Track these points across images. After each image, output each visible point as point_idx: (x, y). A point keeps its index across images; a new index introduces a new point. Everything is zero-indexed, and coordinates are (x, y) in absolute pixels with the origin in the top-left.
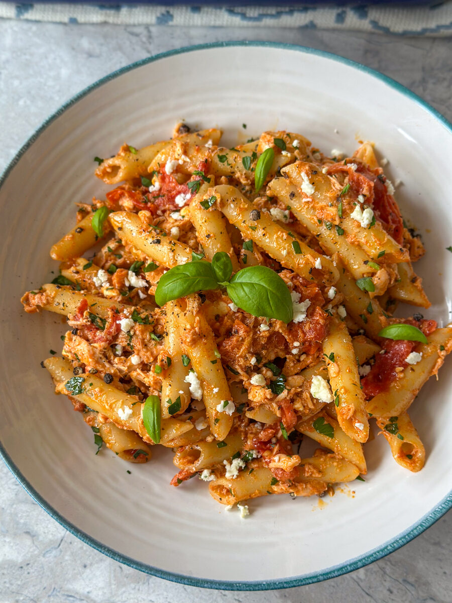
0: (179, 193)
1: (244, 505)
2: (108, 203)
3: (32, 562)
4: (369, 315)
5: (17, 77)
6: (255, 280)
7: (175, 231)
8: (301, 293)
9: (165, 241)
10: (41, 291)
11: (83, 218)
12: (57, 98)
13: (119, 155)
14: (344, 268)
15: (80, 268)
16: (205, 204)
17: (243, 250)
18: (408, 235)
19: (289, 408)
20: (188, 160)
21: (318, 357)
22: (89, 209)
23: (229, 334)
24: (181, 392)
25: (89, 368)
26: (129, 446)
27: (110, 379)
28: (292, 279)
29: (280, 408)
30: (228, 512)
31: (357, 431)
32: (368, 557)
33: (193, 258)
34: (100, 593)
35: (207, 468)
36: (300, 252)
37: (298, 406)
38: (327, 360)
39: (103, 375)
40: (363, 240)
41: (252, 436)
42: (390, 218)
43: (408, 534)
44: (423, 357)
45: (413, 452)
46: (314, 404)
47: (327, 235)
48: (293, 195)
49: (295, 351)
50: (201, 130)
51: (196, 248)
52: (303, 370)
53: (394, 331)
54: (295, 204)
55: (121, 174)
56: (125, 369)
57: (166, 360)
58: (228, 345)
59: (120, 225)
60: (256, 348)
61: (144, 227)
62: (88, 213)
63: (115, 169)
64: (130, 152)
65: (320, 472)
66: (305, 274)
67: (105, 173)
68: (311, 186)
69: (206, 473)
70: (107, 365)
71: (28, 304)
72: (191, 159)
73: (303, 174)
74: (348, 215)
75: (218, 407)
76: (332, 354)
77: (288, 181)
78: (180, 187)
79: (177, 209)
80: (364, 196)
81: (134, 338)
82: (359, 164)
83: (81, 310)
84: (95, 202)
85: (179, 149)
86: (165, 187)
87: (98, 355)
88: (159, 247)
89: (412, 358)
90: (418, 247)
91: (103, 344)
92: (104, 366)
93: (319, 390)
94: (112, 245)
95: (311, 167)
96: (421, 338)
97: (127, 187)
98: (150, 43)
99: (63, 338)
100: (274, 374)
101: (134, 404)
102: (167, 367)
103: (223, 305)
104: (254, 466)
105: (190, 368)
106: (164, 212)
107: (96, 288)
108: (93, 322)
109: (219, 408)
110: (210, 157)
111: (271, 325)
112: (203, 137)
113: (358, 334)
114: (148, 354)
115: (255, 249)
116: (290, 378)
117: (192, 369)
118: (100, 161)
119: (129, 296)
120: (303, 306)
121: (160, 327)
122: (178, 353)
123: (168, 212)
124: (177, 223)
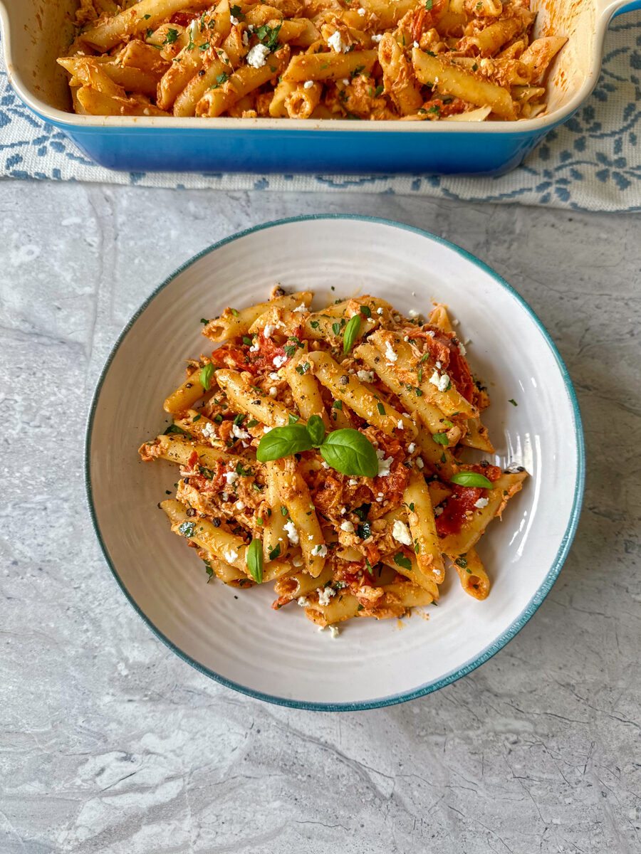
0: (276, 355)
1: (334, 627)
2: (214, 361)
3: (157, 663)
4: (442, 465)
5: (132, 238)
6: (345, 443)
7: (273, 391)
8: (384, 450)
9: (265, 401)
10: (157, 442)
11: (192, 373)
12: (168, 257)
13: (223, 317)
14: (422, 425)
15: (190, 420)
16: (299, 369)
17: (333, 409)
18: (475, 389)
19: (374, 550)
20: (284, 325)
21: (399, 502)
22: (198, 365)
23: (322, 487)
24: (280, 539)
25: (200, 512)
26: (236, 577)
27: (218, 522)
28: (376, 436)
29: (366, 549)
30: (321, 633)
31: (434, 574)
32: (442, 682)
33: (290, 420)
34: (215, 689)
35: (303, 595)
36: (385, 414)
37: (382, 547)
38: (407, 509)
39: (212, 518)
40: (439, 402)
41: (341, 567)
42: (462, 377)
43: (476, 662)
44: (489, 502)
45: (480, 582)
46: (395, 545)
47: (408, 396)
48: (377, 360)
49: (379, 500)
50: (295, 292)
51: (291, 406)
52: (385, 514)
53: (464, 479)
54: (380, 368)
55: (224, 335)
56: (231, 513)
57: (266, 511)
58: (322, 497)
59: (224, 385)
60: (345, 500)
61: (246, 388)
62: (196, 368)
63: (220, 329)
64: (232, 314)
65: (399, 599)
66: (389, 432)
67: (211, 333)
68: (394, 354)
69: (301, 600)
70: (216, 510)
71: (145, 454)
72: (286, 324)
73: (387, 343)
74: (427, 380)
75: (313, 550)
76: (412, 504)
77: (373, 347)
78: (277, 350)
79: (275, 370)
80: (441, 362)
81: (239, 488)
82: (436, 330)
83: (192, 462)
84: (202, 359)
85: (275, 316)
86: (264, 349)
87: (207, 501)
88: (259, 408)
89: (480, 503)
90: (485, 400)
91: (211, 493)
92: (213, 511)
93: (400, 534)
94: (218, 397)
95: (394, 336)
96: (488, 485)
97: (230, 346)
98: (249, 207)
99: (176, 485)
100: (361, 520)
101: (239, 548)
102: (268, 517)
103: (316, 462)
104: (343, 593)
105: (288, 517)
106: (263, 371)
107: (204, 438)
108: (202, 473)
109: (314, 552)
110: (304, 323)
111: (358, 480)
112: (297, 300)
113: (433, 479)
114: (251, 501)
115: (344, 408)
116: (375, 522)
117: (289, 518)
118: (206, 322)
119: (234, 447)
120: (387, 463)
121: (261, 477)
122: (277, 504)
123: (267, 372)
124: (275, 384)
